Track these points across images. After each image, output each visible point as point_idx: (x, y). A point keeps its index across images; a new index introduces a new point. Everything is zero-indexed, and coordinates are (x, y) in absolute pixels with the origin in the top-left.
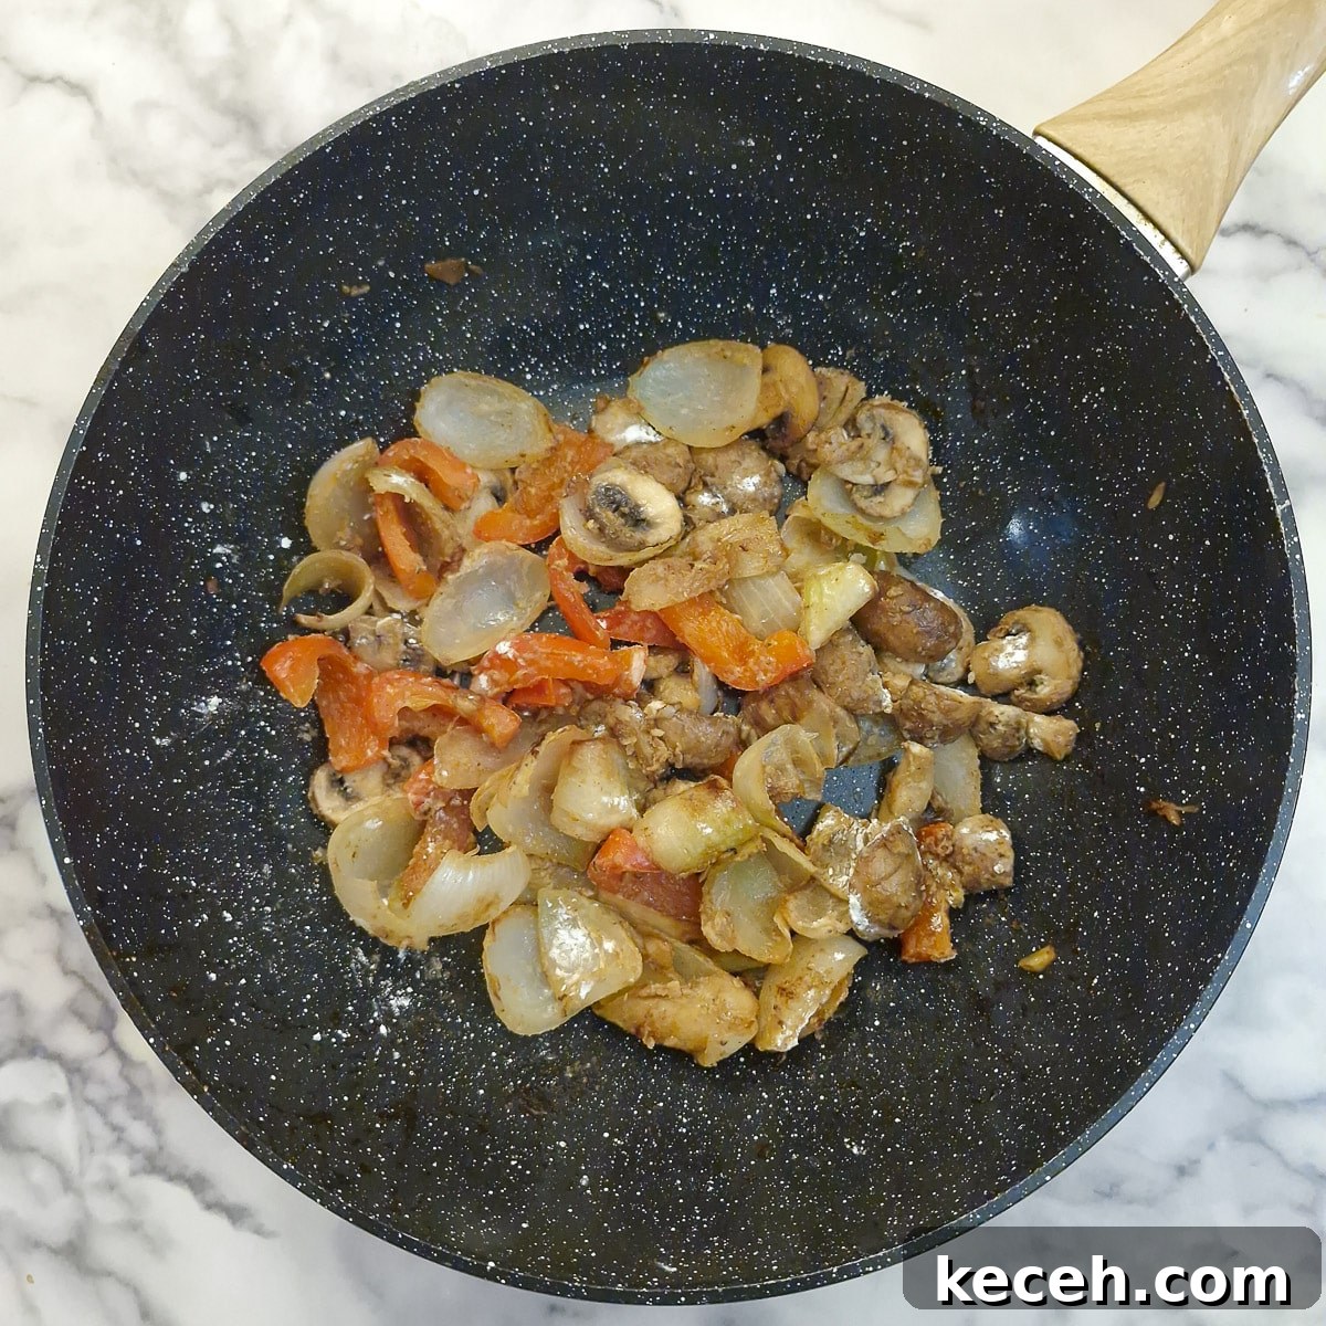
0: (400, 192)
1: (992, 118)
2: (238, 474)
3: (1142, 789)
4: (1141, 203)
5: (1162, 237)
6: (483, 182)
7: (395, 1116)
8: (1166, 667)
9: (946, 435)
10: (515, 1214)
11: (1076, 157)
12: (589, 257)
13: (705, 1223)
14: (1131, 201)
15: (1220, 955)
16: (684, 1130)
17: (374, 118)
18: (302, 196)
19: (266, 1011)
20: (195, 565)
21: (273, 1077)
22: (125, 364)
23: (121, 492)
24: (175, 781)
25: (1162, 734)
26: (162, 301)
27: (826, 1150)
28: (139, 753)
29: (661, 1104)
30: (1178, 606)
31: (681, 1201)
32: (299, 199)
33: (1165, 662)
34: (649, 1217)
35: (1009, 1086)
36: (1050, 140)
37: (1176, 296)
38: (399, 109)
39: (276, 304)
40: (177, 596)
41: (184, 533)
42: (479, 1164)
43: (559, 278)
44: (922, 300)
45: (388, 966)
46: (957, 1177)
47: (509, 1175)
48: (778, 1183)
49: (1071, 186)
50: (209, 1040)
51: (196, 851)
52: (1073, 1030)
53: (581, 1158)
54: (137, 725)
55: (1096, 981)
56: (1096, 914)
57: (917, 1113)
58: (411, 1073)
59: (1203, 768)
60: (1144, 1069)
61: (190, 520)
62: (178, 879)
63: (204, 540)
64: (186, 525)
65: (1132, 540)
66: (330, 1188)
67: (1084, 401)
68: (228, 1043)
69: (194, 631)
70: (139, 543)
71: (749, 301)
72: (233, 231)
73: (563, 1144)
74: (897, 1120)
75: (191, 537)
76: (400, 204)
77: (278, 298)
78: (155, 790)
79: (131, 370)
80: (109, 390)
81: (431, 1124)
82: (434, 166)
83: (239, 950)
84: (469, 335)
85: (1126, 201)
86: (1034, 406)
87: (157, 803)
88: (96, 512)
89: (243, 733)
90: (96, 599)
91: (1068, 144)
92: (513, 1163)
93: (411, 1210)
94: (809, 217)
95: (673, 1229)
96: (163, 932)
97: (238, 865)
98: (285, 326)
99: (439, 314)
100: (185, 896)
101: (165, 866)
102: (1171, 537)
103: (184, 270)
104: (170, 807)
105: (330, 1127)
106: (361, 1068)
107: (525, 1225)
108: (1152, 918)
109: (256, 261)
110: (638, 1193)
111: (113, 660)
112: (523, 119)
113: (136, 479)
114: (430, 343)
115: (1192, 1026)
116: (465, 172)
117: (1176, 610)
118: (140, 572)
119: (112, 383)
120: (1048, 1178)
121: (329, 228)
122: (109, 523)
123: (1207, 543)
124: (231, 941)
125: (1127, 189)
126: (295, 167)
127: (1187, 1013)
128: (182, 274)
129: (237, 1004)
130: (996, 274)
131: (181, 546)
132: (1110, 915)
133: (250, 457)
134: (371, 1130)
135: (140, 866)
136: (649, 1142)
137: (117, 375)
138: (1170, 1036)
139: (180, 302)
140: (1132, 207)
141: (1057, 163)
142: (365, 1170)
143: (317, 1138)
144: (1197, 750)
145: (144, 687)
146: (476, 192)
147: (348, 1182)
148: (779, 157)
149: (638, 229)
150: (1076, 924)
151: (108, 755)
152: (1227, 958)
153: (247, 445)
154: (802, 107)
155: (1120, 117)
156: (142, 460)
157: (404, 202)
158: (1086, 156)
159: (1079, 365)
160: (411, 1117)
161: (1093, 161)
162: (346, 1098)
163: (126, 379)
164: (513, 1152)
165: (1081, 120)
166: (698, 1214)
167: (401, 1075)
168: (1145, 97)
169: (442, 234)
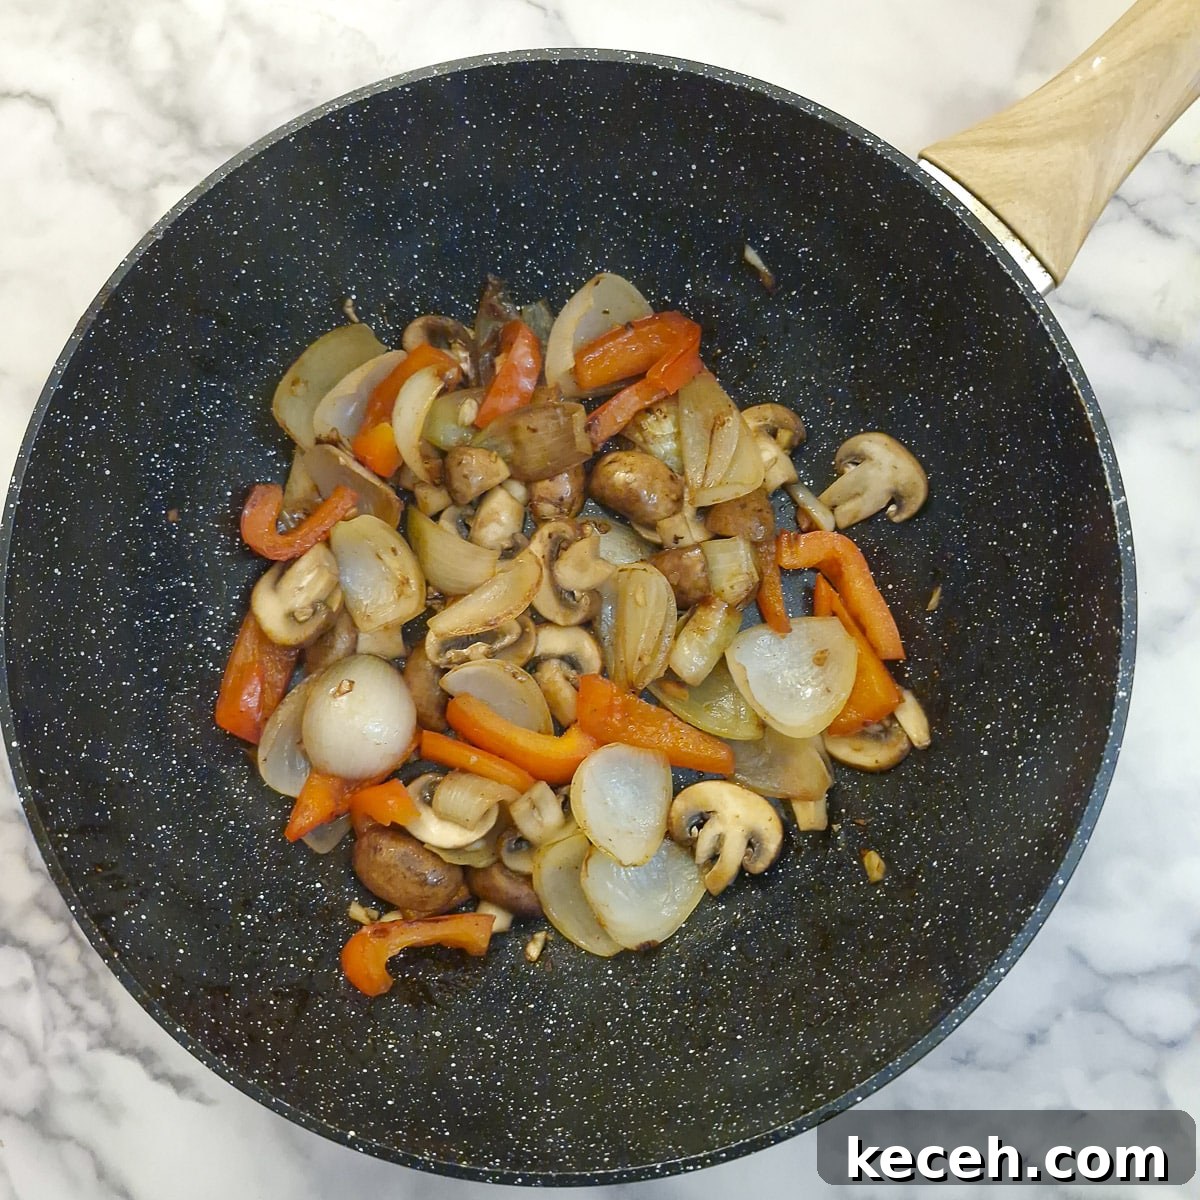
0: (357, 180)
1: (877, 139)
2: (202, 419)
3: (986, 753)
4: (1009, 220)
5: (1029, 253)
6: (432, 176)
7: (289, 995)
8: (1014, 643)
9: (835, 423)
10: (383, 1092)
11: (955, 178)
12: (526, 247)
13: (553, 1115)
14: (1001, 219)
15: (1032, 907)
16: (550, 1031)
17: (332, 114)
18: (267, 179)
19: (184, 893)
20: (159, 495)
21: (181, 951)
22: (101, 316)
23: (94, 427)
24: (124, 683)
25: (1006, 704)
26: (138, 263)
27: (672, 1059)
28: (93, 656)
29: (532, 1006)
30: (1028, 588)
31: (536, 1094)
32: (265, 181)
33: (1014, 639)
34: (504, 1106)
35: (840, 1013)
36: (931, 162)
37: (1034, 307)
38: (355, 108)
39: (244, 272)
40: (139, 521)
41: (150, 468)
42: (359, 1045)
43: (499, 264)
44: (817, 300)
45: (301, 862)
46: (781, 1092)
47: (385, 1056)
48: (624, 1084)
49: (944, 204)
50: (127, 913)
51: (137, 746)
52: (902, 967)
53: (452, 1048)
54: (93, 631)
55: (927, 924)
56: (935, 864)
57: (757, 1032)
58: (310, 959)
59: (1038, 737)
61: (156, 456)
62: (117, 769)
63: (168, 474)
64: (153, 460)
65: (991, 527)
66: (216, 1052)
67: (956, 398)
68: (144, 917)
69: (154, 554)
70: (108, 472)
71: (667, 294)
72: (204, 207)
73: (438, 1034)
74: (739, 1037)
75: (157, 471)
76: (357, 191)
77: (245, 267)
78: (104, 690)
79: (107, 321)
80: (86, 337)
81: (320, 1006)
82: (388, 159)
83: (167, 837)
84: (417, 310)
85: (996, 219)
86: (912, 401)
87: (105, 701)
88: (70, 443)
89: (191, 646)
90: (64, 519)
91: (948, 167)
92: (390, 1046)
93: (288, 1079)
94: (720, 221)
95: (524, 1118)
96: (97, 814)
97: (174, 762)
98: (251, 289)
99: (391, 289)
100: (122, 785)
101: (106, 758)
102: (1025, 525)
103: (158, 237)
104: (117, 706)
105: (227, 999)
106: (264, 951)
107: (390, 1102)
108: (982, 870)
109: (226, 233)
110: (499, 1084)
111: (76, 573)
112: (467, 122)
113: (109, 417)
114: (382, 315)
115: (1002, 970)
116: (416, 166)
117: (1026, 592)
118: (108, 498)
119: (89, 331)
120: (859, 1099)
121: (293, 209)
122: (81, 454)
123: (1055, 532)
124: (159, 828)
125: (997, 208)
126: (262, 153)
127: (998, 958)
128: (158, 240)
129: (157, 884)
130: (882, 281)
131: (147, 478)
132: (947, 865)
133: (214, 404)
134: (264, 1006)
135: (83, 755)
136: (516, 1039)
137: (94, 325)
138: (981, 978)
139: (155, 265)
140: (1001, 224)
141: (933, 182)
142: (252, 1039)
143: (213, 1007)
144: (1035, 720)
145: (103, 599)
147: (235, 1049)
148: (694, 167)
149: (570, 225)
150: (917, 872)
151: (63, 656)
152: (1038, 910)
153: (212, 393)
154: (713, 122)
155: (996, 144)
156: (115, 400)
157: (361, 189)
158: (962, 178)
159: (952, 366)
160: (304, 997)
161: (968, 182)
162: (246, 976)
163: (102, 329)
164: (392, 1037)
165: (960, 146)
166: (549, 1107)
167: (300, 960)
168: (1020, 127)
169: (395, 220)
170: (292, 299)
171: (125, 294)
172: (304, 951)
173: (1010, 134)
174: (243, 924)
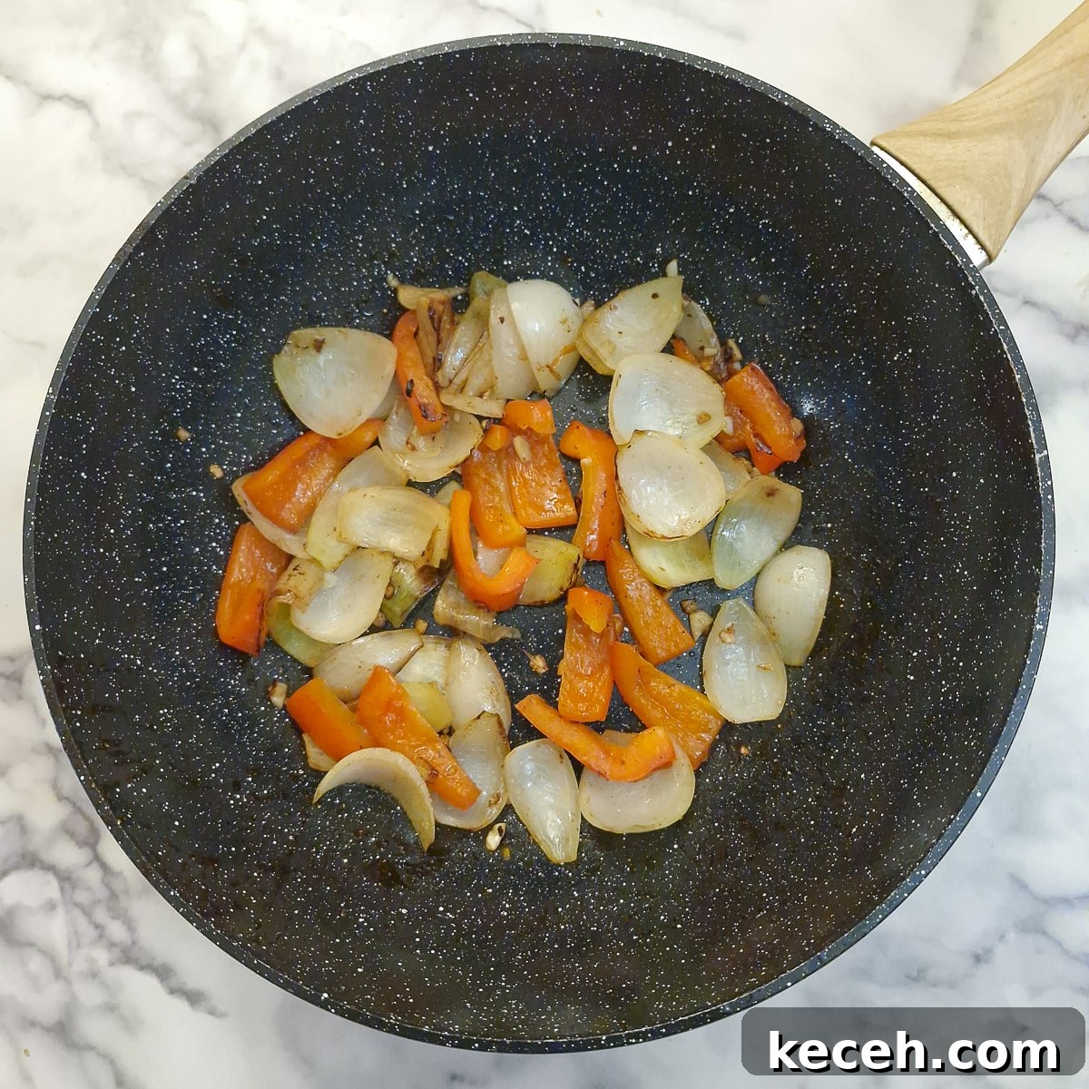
0: (370, 141)
1: (836, 126)
2: (220, 346)
3: (912, 678)
4: (951, 202)
5: (967, 231)
6: (436, 140)
7: (272, 869)
8: (941, 579)
9: (785, 377)
10: (354, 960)
11: (902, 163)
12: (516, 209)
13: (508, 988)
14: (943, 200)
15: (952, 817)
16: (506, 914)
17: (352, 81)
18: (292, 136)
19: (181, 772)
20: (177, 413)
21: (177, 823)
22: (138, 249)
23: (124, 348)
24: (137, 579)
25: (933, 634)
26: (173, 204)
27: (617, 944)
28: (111, 553)
29: (490, 890)
30: (955, 531)
31: (492, 969)
32: (289, 138)
33: (941, 576)
34: (463, 978)
35: (772, 908)
36: (882, 149)
37: (970, 279)
38: (371, 77)
39: (265, 217)
40: (158, 435)
41: (171, 387)
42: (333, 917)
43: (491, 222)
44: (775, 267)
45: (287, 750)
46: (717, 977)
47: (356, 929)
48: (573, 964)
49: (894, 185)
50: (129, 785)
51: (145, 637)
52: (830, 868)
53: (417, 925)
54: (112, 531)
55: (854, 830)
56: (863, 776)
57: (696, 922)
58: (291, 838)
59: (961, 664)
60: (879, 903)
61: (177, 377)
62: (126, 656)
63: (187, 395)
64: (174, 381)
65: (924, 474)
66: (205, 916)
67: (895, 358)
68: (144, 790)
69: (169, 465)
70: (133, 389)
71: (639, 256)
72: (234, 157)
73: (404, 911)
74: (679, 926)
75: (177, 391)
76: (369, 151)
77: (266, 213)
78: (119, 584)
79: (142, 254)
80: (123, 267)
81: (299, 880)
82: (398, 124)
83: (167, 720)
84: (415, 260)
85: (939, 200)
86: (857, 360)
87: (119, 594)
88: (102, 360)
89: (197, 549)
90: (93, 428)
91: (897, 154)
92: (361, 920)
93: (269, 944)
94: (690, 193)
95: (481, 990)
96: (107, 695)
97: (177, 653)
98: (270, 235)
99: (393, 240)
100: (130, 670)
101: (117, 645)
102: (954, 474)
103: (192, 182)
104: (129, 599)
105: (216, 869)
106: (250, 827)
107: (360, 970)
108: (906, 783)
109: (252, 182)
110: (459, 958)
111: (100, 477)
112: (471, 95)
113: (138, 340)
114: (385, 263)
115: (923, 872)
116: (423, 131)
117: (953, 534)
118: (132, 412)
119: (126, 263)
120: (789, 984)
121: (312, 164)
122: (111, 371)
123: (982, 481)
124: (161, 712)
125: (939, 191)
126: (289, 112)
127: (920, 862)
128: (191, 185)
129: (158, 762)
130: (833, 252)
131: (167, 397)
132: (874, 777)
133: (231, 335)
134: (250, 877)
135: (97, 641)
136: (476, 920)
137: (131, 257)
138: (904, 879)
139: (187, 207)
140: (943, 204)
141: (885, 165)
142: (237, 906)
143: (204, 877)
144: (958, 649)
145: (123, 502)
146: (431, 148)
147: (221, 914)
148: (670, 144)
149: (556, 190)
150: (846, 783)
151: (85, 551)
152: (958, 819)
153: (229, 325)
154: (690, 105)
155: (941, 135)
156: (144, 325)
157: (373, 150)
158: (909, 163)
159: (894, 330)
160: (285, 872)
161: (914, 167)
162: (233, 849)
163: (137, 261)
164: (363, 912)
165: (908, 135)
166: (503, 981)
167: (283, 838)
168: (962, 121)
169: (401, 178)
170: (306, 244)
171: (159, 231)
172: (286, 830)
173: (953, 127)
174: (232, 802)
